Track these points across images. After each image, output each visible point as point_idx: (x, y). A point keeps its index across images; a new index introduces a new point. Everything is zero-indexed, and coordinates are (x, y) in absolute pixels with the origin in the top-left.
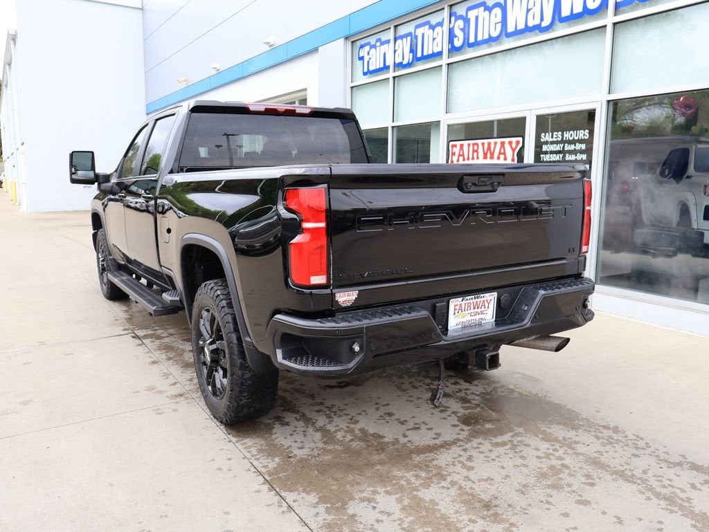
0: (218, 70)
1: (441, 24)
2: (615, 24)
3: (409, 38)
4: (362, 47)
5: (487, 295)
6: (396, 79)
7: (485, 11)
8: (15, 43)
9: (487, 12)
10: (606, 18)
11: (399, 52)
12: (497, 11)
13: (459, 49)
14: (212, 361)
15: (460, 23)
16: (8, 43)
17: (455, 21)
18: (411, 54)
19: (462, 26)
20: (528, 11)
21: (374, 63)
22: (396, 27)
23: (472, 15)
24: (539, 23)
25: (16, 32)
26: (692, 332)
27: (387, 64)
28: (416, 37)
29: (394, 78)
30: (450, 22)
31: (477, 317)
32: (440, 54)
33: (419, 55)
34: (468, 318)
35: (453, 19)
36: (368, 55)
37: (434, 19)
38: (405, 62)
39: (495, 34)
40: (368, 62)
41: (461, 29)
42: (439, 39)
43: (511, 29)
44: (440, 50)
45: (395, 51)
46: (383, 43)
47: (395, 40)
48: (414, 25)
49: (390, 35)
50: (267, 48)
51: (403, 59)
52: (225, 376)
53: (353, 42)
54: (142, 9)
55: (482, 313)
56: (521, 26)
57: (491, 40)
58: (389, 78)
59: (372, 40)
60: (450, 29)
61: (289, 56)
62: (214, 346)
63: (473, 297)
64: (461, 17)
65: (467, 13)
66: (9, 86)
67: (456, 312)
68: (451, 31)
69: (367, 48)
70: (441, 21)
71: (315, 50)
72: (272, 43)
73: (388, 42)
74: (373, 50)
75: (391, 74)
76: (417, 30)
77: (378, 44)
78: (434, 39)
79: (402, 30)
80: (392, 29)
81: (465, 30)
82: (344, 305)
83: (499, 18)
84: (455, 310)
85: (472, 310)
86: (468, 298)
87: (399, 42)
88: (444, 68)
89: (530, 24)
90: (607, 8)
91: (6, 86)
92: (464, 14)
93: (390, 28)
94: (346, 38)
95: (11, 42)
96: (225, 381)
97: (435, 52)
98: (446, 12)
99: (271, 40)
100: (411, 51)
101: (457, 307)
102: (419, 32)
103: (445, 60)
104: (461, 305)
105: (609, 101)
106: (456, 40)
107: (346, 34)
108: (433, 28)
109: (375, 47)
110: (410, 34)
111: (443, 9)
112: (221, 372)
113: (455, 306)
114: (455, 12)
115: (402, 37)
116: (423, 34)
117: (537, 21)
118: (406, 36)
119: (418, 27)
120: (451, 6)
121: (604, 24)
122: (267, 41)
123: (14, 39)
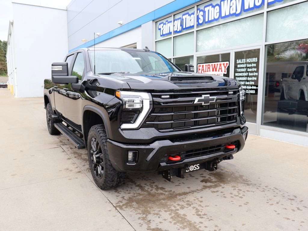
0: (99, 36)
1: (193, 14)
2: (267, 12)
3: (180, 20)
4: (160, 24)
6: (175, 38)
7: (212, 7)
8: (13, 26)
9: (213, 8)
10: (264, 9)
11: (176, 26)
12: (217, 7)
13: (201, 24)
15: (202, 13)
16: (10, 26)
17: (199, 12)
18: (181, 27)
19: (202, 14)
20: (230, 7)
21: (165, 31)
23: (206, 9)
24: (235, 12)
25: (13, 21)
26: (303, 145)
28: (183, 19)
29: (174, 37)
30: (197, 13)
32: (193, 27)
33: (184, 27)
35: (198, 11)
36: (163, 27)
37: (190, 12)
38: (178, 30)
39: (216, 17)
40: (163, 31)
41: (202, 16)
42: (193, 20)
43: (223, 15)
45: (174, 26)
46: (169, 23)
47: (174, 21)
48: (182, 15)
49: (172, 19)
50: (119, 26)
51: (177, 29)
53: (156, 22)
54: (67, 10)
56: (227, 14)
57: (215, 20)
58: (171, 38)
59: (164, 21)
60: (197, 16)
61: (129, 29)
64: (202, 10)
66: (10, 44)
70: (193, 12)
71: (140, 26)
72: (122, 23)
73: (171, 22)
74: (165, 25)
75: (172, 36)
77: (167, 23)
78: (190, 20)
80: (173, 16)
81: (204, 16)
83: (218, 11)
87: (176, 22)
88: (195, 33)
89: (231, 13)
90: (264, 5)
91: (9, 44)
92: (203, 9)
93: (172, 16)
94: (153, 21)
95: (11, 25)
97: (191, 26)
98: (196, 8)
102: (184, 17)
103: (195, 29)
105: (266, 45)
106: (200, 20)
107: (153, 19)
108: (190, 15)
109: (165, 24)
110: (180, 18)
111: (194, 7)
115: (177, 20)
116: (186, 18)
118: (178, 19)
119: (184, 15)
120: (197, 6)
121: (263, 12)
122: (119, 22)
123: (12, 24)
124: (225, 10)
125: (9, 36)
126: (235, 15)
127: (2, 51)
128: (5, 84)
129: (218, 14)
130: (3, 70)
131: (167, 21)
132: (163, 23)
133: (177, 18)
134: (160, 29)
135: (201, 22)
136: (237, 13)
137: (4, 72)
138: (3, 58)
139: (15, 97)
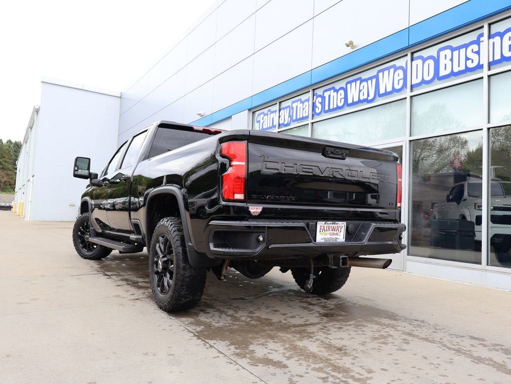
1: (308, 100)
2: (411, 97)
3: (288, 109)
4: (259, 115)
5: (340, 223)
8: (38, 114)
9: (335, 93)
10: (406, 93)
11: (282, 117)
12: (342, 92)
13: (319, 114)
14: (163, 268)
15: (320, 99)
16: (33, 114)
17: (316, 99)
18: (289, 118)
19: (320, 101)
20: (360, 91)
21: (266, 125)
22: (280, 103)
23: (326, 94)
24: (366, 97)
25: (39, 107)
27: (275, 124)
28: (293, 108)
30: (313, 99)
31: (334, 237)
32: (307, 117)
33: (294, 118)
34: (328, 236)
35: (315, 97)
36: (263, 119)
37: (303, 97)
38: (286, 123)
39: (340, 105)
40: (263, 124)
41: (320, 103)
42: (307, 109)
43: (350, 101)
44: (307, 115)
45: (279, 117)
46: (272, 112)
47: (280, 110)
48: (291, 102)
49: (277, 107)
50: (199, 117)
51: (284, 121)
52: (171, 278)
53: (253, 112)
54: (121, 97)
55: (337, 234)
56: (356, 100)
57: (338, 108)
59: (266, 111)
60: (313, 103)
61: (213, 122)
62: (165, 259)
63: (332, 222)
64: (320, 96)
65: (323, 94)
67: (321, 231)
68: (314, 104)
69: (262, 116)
70: (308, 98)
71: (230, 118)
73: (275, 111)
74: (266, 117)
75: (277, 130)
76: (293, 104)
77: (269, 113)
78: (303, 109)
79: (284, 105)
80: (278, 104)
81: (323, 103)
82: (254, 214)
83: (343, 96)
84: (321, 229)
85: (331, 232)
86: (329, 222)
87: (282, 111)
88: (310, 126)
89: (362, 98)
90: (406, 88)
92: (322, 94)
93: (276, 104)
94: (249, 110)
95: (36, 113)
96: (171, 281)
97: (304, 116)
98: (311, 94)
99: (202, 113)
100: (290, 116)
101: (322, 228)
102: (295, 105)
103: (310, 121)
104: (324, 227)
105: (410, 141)
106: (317, 109)
107: (250, 107)
108: (303, 102)
109: (267, 115)
110: (289, 107)
111: (309, 91)
112: (168, 275)
113: (321, 227)
114: (316, 94)
115: (284, 109)
116: (297, 106)
117: (365, 97)
118: (286, 108)
119: (293, 102)
120: (314, 90)
121: (405, 97)
122: (200, 113)
123: (37, 111)
124: (353, 95)
125: (29, 129)
126: (367, 101)
127: (11, 156)
128: (8, 205)
129: (343, 100)
130: (9, 183)
131: (270, 110)
132: (263, 113)
133: (284, 107)
134: (259, 122)
135: (318, 111)
136: (370, 98)
137: (10, 187)
138: (10, 166)
139: (25, 219)
